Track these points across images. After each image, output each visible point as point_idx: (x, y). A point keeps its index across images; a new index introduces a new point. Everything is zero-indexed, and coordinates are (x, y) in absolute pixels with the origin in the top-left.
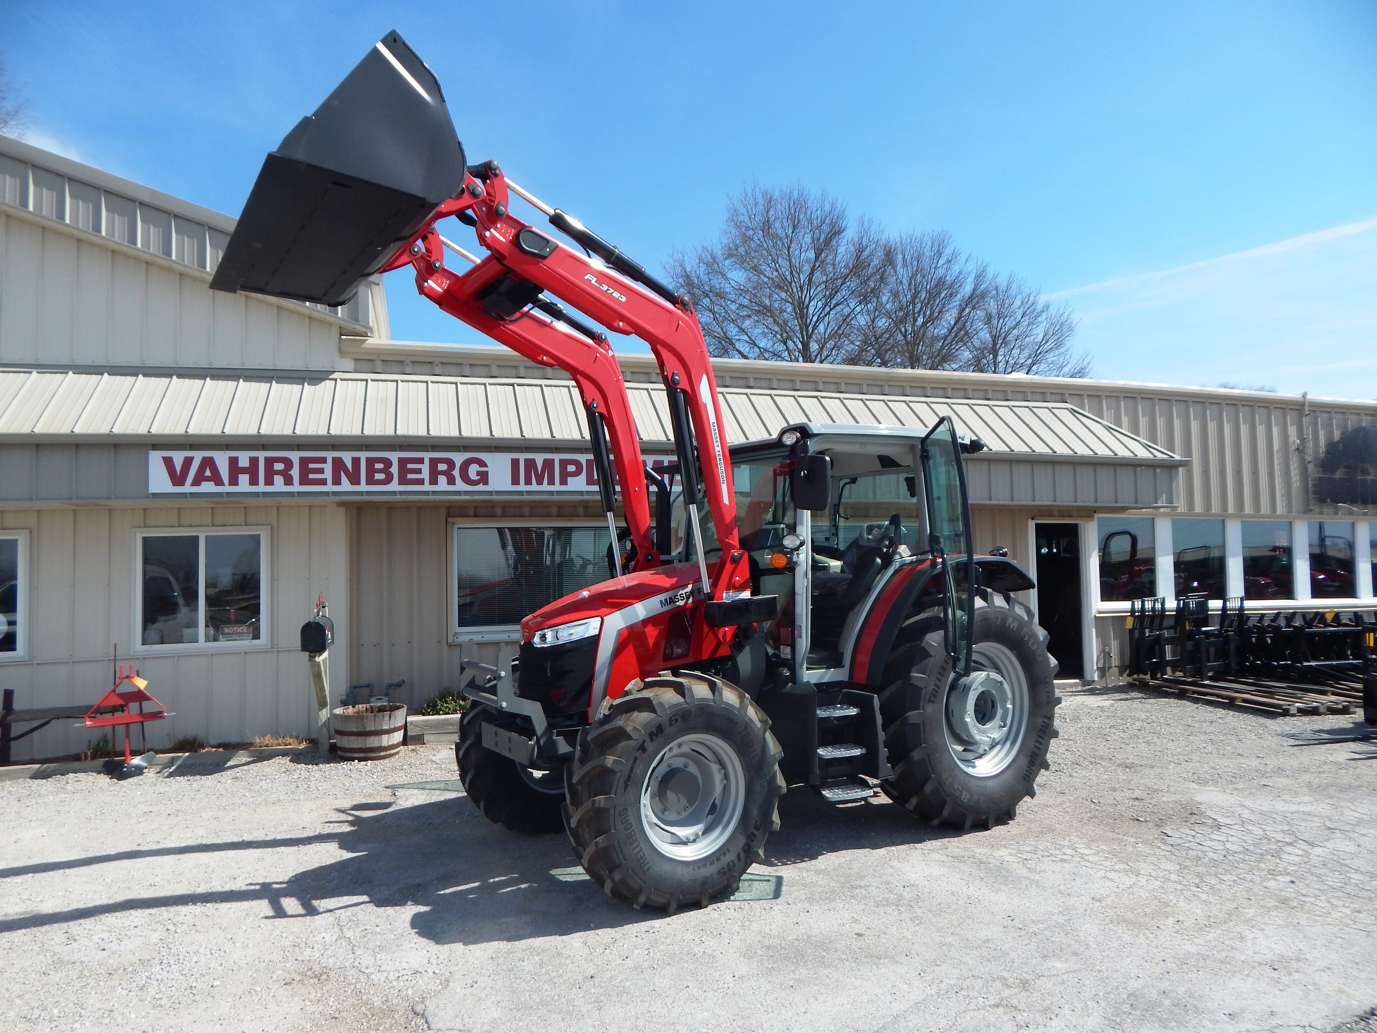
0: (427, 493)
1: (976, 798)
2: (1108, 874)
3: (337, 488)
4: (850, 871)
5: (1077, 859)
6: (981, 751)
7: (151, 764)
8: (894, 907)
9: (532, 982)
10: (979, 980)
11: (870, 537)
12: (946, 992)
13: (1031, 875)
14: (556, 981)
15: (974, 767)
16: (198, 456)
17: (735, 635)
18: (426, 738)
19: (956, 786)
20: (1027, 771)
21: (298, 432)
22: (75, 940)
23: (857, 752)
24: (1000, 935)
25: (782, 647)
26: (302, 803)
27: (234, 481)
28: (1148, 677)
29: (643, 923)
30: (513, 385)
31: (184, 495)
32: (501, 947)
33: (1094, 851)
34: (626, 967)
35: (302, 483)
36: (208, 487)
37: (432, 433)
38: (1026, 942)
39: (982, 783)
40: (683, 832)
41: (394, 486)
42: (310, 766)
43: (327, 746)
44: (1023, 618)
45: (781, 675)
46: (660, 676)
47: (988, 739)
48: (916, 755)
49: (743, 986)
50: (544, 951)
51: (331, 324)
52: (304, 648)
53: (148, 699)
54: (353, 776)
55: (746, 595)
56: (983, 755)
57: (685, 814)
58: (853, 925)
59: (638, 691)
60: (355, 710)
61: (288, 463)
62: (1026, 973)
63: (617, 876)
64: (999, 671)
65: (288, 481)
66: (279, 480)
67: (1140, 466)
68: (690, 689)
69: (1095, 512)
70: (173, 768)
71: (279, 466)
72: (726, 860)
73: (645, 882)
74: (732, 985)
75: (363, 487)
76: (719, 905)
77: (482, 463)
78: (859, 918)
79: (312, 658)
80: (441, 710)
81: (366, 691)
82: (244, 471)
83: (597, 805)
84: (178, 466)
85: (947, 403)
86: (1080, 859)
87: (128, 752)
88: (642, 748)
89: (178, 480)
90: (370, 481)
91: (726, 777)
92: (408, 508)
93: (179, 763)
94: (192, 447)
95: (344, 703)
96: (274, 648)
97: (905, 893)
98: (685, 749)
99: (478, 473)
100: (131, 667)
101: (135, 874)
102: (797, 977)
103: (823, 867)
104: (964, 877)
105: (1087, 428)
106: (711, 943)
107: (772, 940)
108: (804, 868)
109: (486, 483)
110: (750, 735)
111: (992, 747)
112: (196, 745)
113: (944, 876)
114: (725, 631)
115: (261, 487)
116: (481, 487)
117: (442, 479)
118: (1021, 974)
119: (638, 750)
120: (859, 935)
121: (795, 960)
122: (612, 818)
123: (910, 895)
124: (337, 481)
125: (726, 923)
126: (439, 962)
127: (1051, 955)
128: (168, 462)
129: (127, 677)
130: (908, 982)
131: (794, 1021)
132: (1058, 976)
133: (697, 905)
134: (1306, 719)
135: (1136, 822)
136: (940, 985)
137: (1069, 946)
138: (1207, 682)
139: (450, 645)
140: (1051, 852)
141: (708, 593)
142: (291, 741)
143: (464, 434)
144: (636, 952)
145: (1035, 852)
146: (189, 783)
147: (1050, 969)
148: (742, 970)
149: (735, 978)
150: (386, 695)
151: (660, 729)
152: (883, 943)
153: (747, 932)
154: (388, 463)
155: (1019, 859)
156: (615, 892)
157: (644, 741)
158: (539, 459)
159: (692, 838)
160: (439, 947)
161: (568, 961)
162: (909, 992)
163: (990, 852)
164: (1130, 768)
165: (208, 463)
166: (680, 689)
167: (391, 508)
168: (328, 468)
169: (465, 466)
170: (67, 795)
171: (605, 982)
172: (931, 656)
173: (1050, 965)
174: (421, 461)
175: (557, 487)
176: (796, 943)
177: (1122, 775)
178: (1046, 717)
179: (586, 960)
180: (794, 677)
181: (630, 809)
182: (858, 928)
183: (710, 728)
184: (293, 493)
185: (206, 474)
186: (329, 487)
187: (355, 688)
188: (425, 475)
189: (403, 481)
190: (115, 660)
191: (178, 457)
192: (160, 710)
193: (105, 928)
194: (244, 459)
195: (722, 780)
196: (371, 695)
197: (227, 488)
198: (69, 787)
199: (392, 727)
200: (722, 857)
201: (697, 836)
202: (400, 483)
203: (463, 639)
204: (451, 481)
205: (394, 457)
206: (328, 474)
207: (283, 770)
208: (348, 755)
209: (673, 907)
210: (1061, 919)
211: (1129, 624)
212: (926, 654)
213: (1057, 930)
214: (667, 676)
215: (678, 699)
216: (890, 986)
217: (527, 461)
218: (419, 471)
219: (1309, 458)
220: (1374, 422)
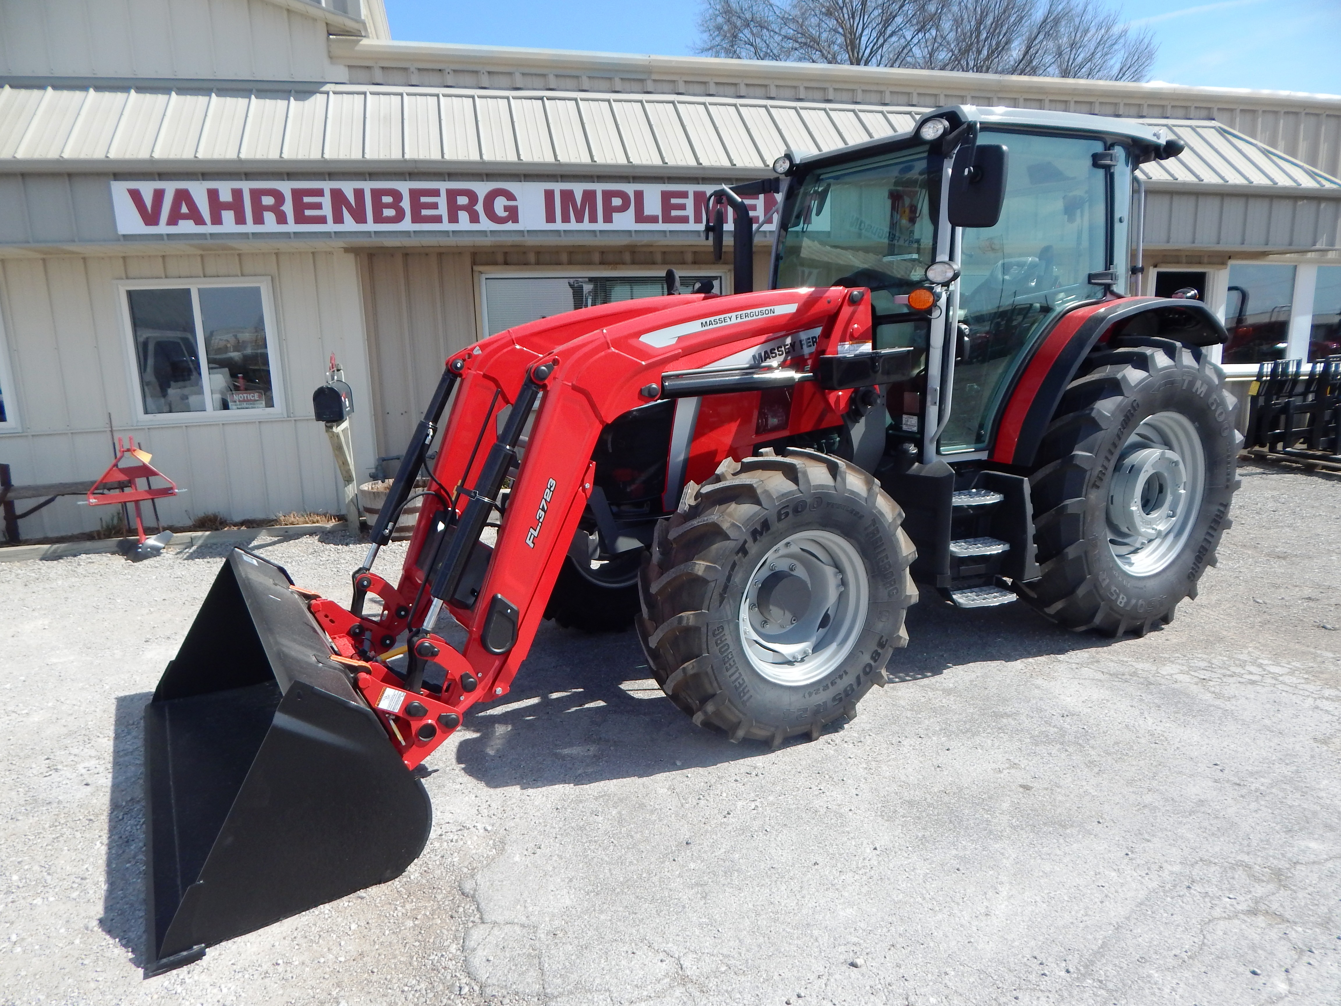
0: (447, 234)
1: (1133, 601)
2: (1318, 702)
3: (339, 228)
4: (987, 692)
5: (1269, 680)
6: (1138, 545)
7: (168, 543)
8: (1058, 746)
9: (612, 848)
10: (1213, 868)
11: (1007, 277)
12: (1175, 886)
13: (1217, 702)
14: (641, 847)
15: (1131, 564)
16: (170, 188)
17: (851, 401)
19: (1114, 588)
20: (1193, 569)
21: (286, 156)
22: (56, 770)
23: (996, 549)
24: (1215, 793)
25: (905, 417)
26: (330, 590)
27: (217, 220)
28: (1266, 449)
29: (741, 761)
30: (541, 99)
31: (159, 237)
32: (566, 792)
33: (1288, 670)
34: (730, 828)
35: (297, 221)
36: (186, 227)
37: (447, 157)
38: (1253, 806)
39: (1141, 584)
40: (788, 650)
42: (340, 547)
43: (358, 524)
44: (1213, 381)
45: (906, 452)
46: (761, 455)
47: (1153, 532)
48: (1071, 552)
49: (891, 866)
50: (621, 800)
51: (315, 20)
52: (319, 417)
53: (154, 474)
54: (387, 558)
55: (867, 348)
56: (1138, 549)
57: (789, 627)
58: (1013, 771)
59: (734, 475)
60: (385, 485)
61: (279, 196)
62: (1274, 858)
63: (710, 708)
64: (1171, 448)
65: (282, 219)
66: (269, 217)
67: (1304, 197)
68: (805, 474)
69: (1230, 258)
70: (194, 548)
71: (268, 201)
72: (842, 684)
73: (745, 714)
74: (875, 863)
75: (370, 226)
76: (832, 736)
77: (510, 196)
78: (1017, 761)
79: (329, 428)
81: (396, 464)
82: (227, 206)
83: (684, 623)
84: (148, 200)
86: (1274, 682)
87: (140, 530)
88: (743, 550)
89: (151, 218)
90: (378, 218)
91: (844, 583)
92: (427, 254)
93: (200, 542)
94: (162, 176)
95: (374, 477)
96: (290, 417)
97: (1066, 725)
98: (794, 549)
99: (506, 208)
101: (138, 679)
102: (961, 854)
103: (951, 685)
104: (1134, 704)
105: (1240, 151)
106: (834, 794)
107: (912, 792)
108: (928, 686)
109: (516, 220)
110: (878, 531)
111: (1150, 541)
112: (218, 523)
113: (1108, 701)
114: (839, 396)
115: (250, 227)
116: (510, 226)
117: (463, 216)
118: (1267, 859)
119: (737, 553)
120: (1026, 788)
121: (951, 826)
122: (704, 640)
123: (1074, 728)
124: (338, 219)
125: (847, 764)
126: (492, 812)
127: (1296, 828)
128: (136, 195)
129: (128, 450)
130: (1115, 867)
131: (975, 929)
132: (1318, 863)
133: (807, 737)
135: (1323, 630)
136: (1161, 872)
137: (1315, 813)
140: (1233, 669)
142: (319, 518)
143: (486, 158)
144: (740, 804)
145: (1210, 667)
146: (209, 565)
147: (1304, 852)
148: (884, 840)
149: (878, 852)
151: (766, 525)
152: (1060, 802)
153: (876, 778)
154: (397, 195)
155: (1196, 680)
156: (707, 724)
157: (745, 542)
158: (578, 189)
159: (800, 657)
160: (492, 791)
161: (654, 817)
162: (1122, 885)
163: (1154, 668)
164: (1284, 558)
165: (183, 196)
166: (791, 473)
168: (326, 201)
169: (491, 197)
170: (77, 579)
171: (705, 852)
172: (1101, 429)
173: (1303, 844)
174: (436, 193)
175: (600, 225)
176: (946, 799)
177: (1278, 567)
178: (1222, 504)
179: (677, 815)
180: (920, 457)
181: (726, 627)
182: (1021, 777)
183: (827, 524)
184: (288, 233)
185: (182, 211)
186: (330, 227)
187: (384, 460)
188: (443, 210)
189: (417, 218)
190: (112, 431)
191: (147, 189)
192: (169, 486)
193: (93, 753)
194: (225, 191)
195: (838, 586)
197: (209, 228)
198: (80, 570)
200: (838, 681)
201: (806, 655)
202: (414, 221)
204: (474, 218)
205: (404, 187)
206: (327, 210)
207: (311, 550)
209: (778, 741)
210: (1287, 771)
211: (1254, 389)
212: (1094, 426)
213: (1287, 787)
214: (769, 455)
215: (787, 486)
216: (1092, 873)
217: (563, 193)
218: (435, 206)
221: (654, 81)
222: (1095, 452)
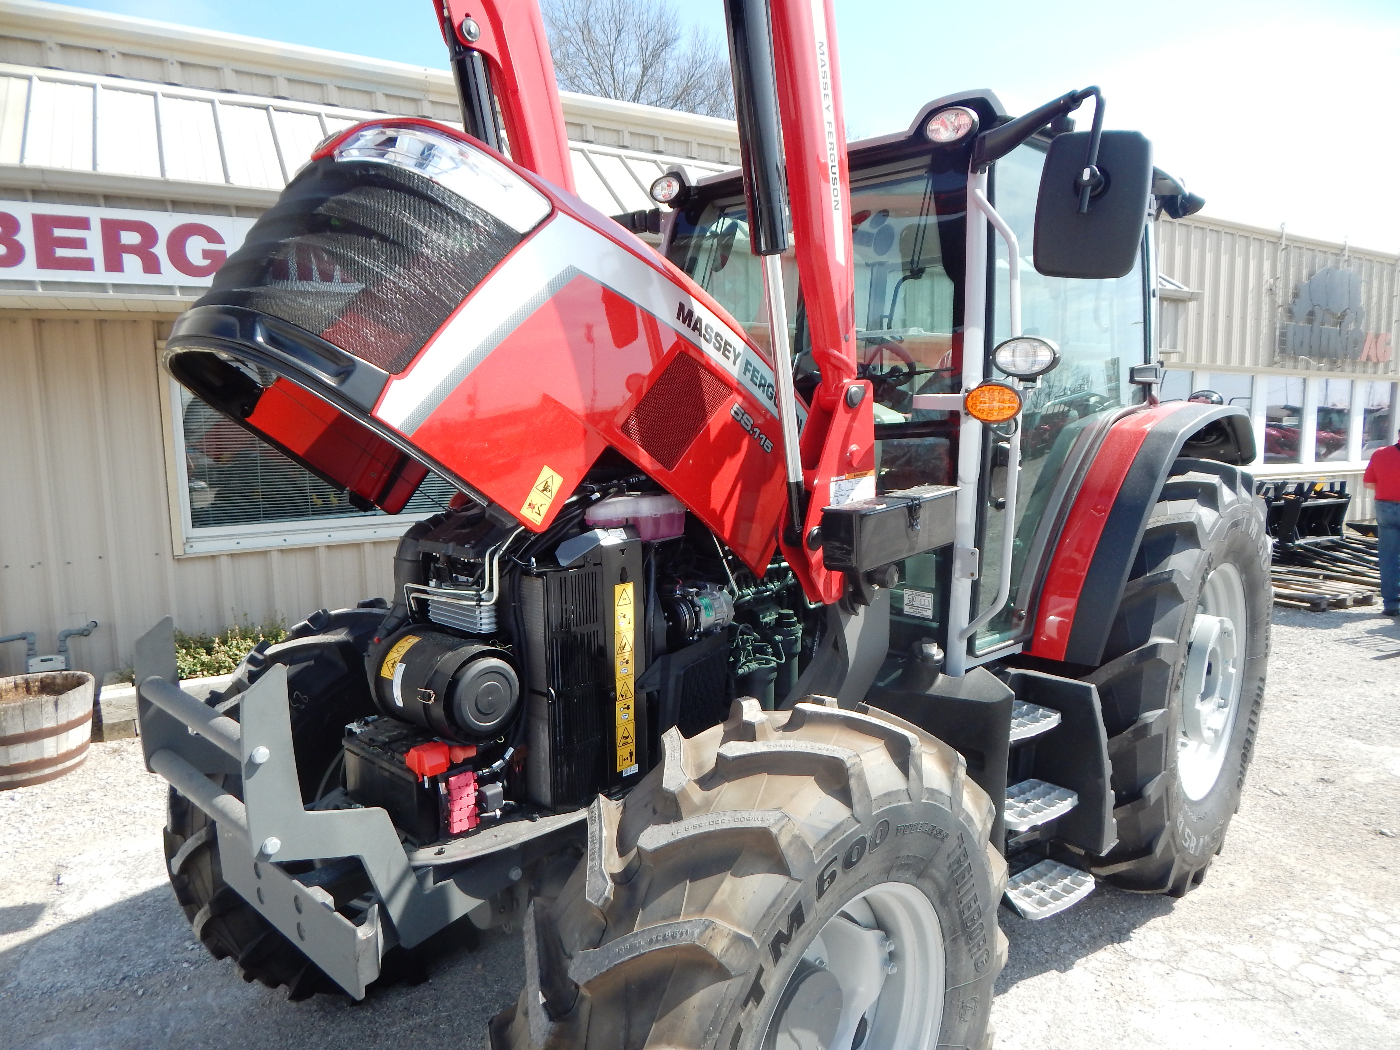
0: (101, 287)
1: (1201, 841)
19: (1187, 831)
20: (1241, 773)
30: (266, 108)
37: (104, 169)
39: (1206, 811)
41: (28, 270)
44: (1260, 517)
47: (1212, 734)
48: (1151, 792)
77: (213, 236)
81: (22, 646)
91: (896, 955)
92: (77, 322)
99: (207, 254)
110: (966, 856)
117: (132, 262)
134: (1337, 614)
135: (1386, 839)
139: (179, 560)
140: (1357, 941)
141: (798, 484)
143: (171, 175)
150: (60, 652)
151: (797, 916)
154: (9, 224)
155: (1333, 975)
163: (1264, 955)
166: (833, 779)
169: (178, 235)
174: (83, 223)
178: (1261, 679)
183: (893, 866)
188: (95, 250)
189: (47, 261)
195: (882, 966)
196: (30, 656)
199: (63, 721)
202: (41, 266)
203: (201, 548)
204: (151, 265)
205: (22, 211)
215: (834, 812)
218: (80, 244)
219: (1280, 301)
220: (1338, 262)
222: (1177, 636)
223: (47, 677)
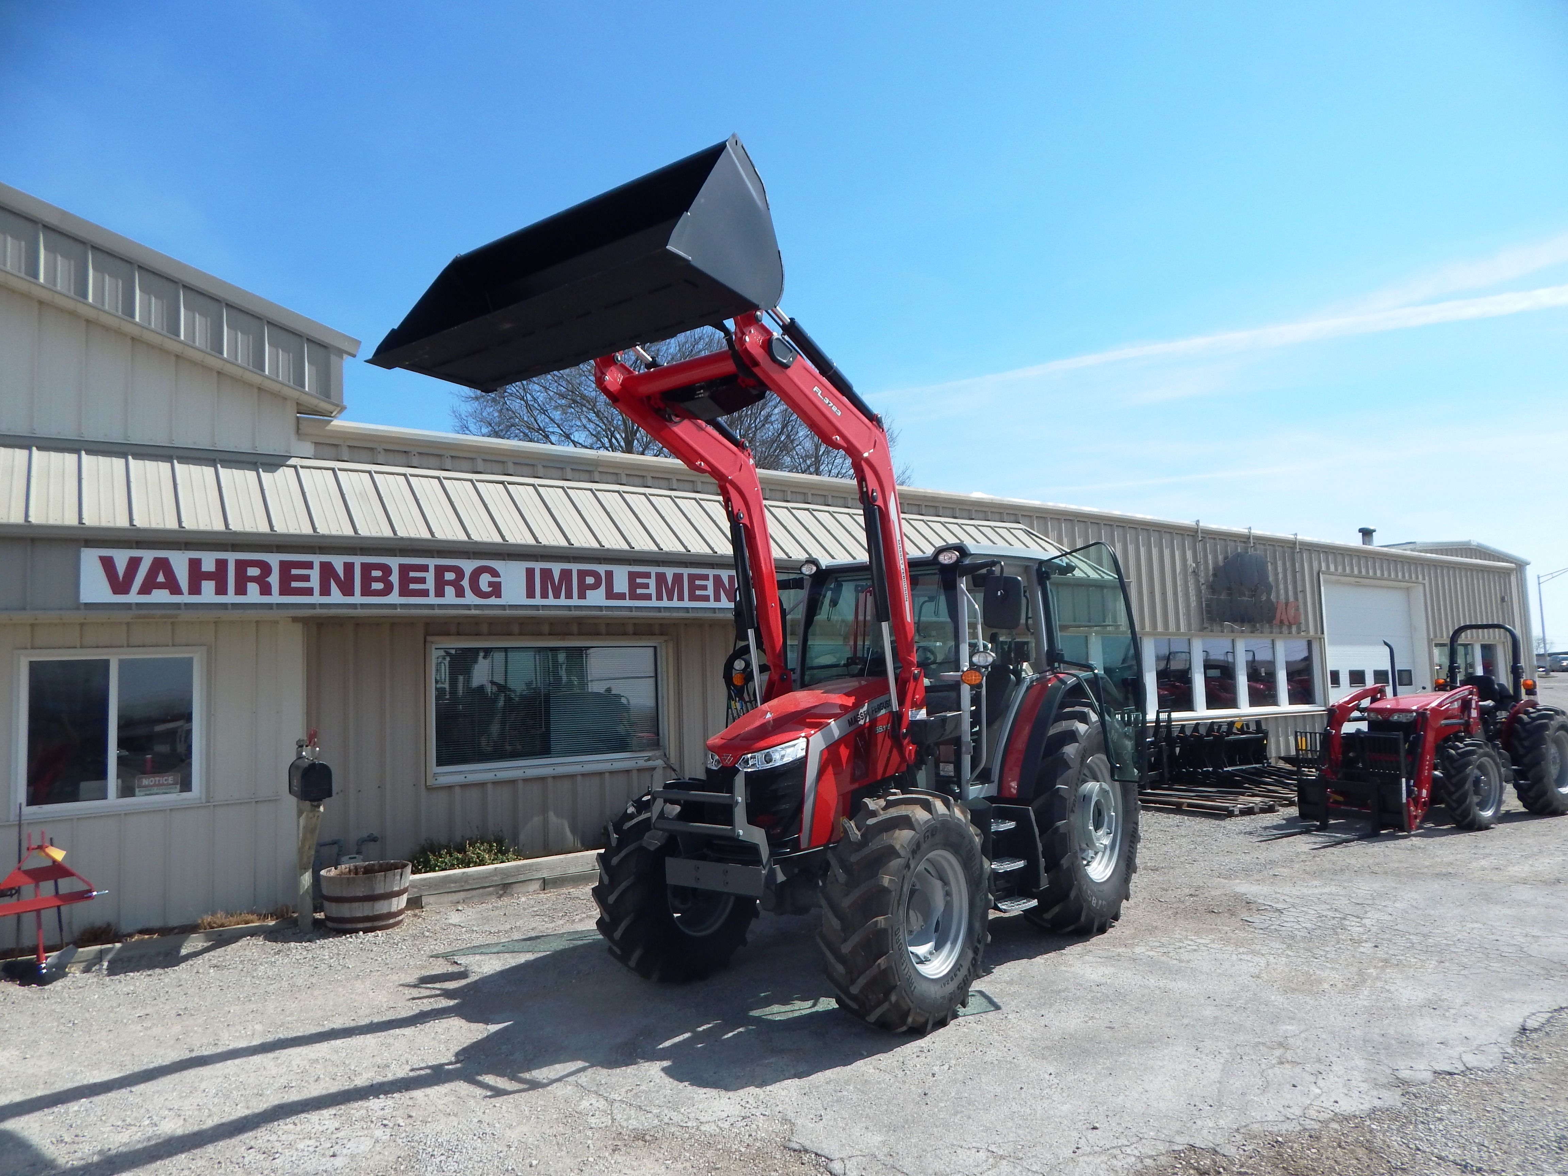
0: (431, 606)
1: (1098, 903)
2: (1241, 957)
3: (327, 600)
4: (1035, 979)
5: (1203, 948)
6: (1093, 854)
7: (71, 961)
8: (1109, 1003)
12: (1233, 1060)
15: (1091, 873)
16: (148, 557)
18: (424, 900)
20: (1125, 876)
21: (277, 529)
23: (1020, 864)
24: (1219, 1012)
27: (195, 589)
30: (502, 483)
31: (128, 606)
33: (1210, 941)
35: (282, 593)
36: (161, 596)
37: (436, 536)
38: (1245, 1014)
39: (1102, 887)
40: (923, 950)
41: (394, 598)
43: (312, 920)
47: (1100, 846)
48: (1064, 863)
51: (285, 399)
53: (68, 873)
55: (923, 714)
56: (1090, 861)
58: (1094, 1021)
59: (883, 810)
61: (266, 568)
62: (1273, 1037)
64: (1105, 781)
65: (266, 590)
66: (253, 589)
67: (1092, 586)
68: (932, 806)
70: (106, 964)
71: (253, 572)
73: (912, 1002)
75: (357, 598)
77: (494, 573)
78: (1091, 1015)
79: (313, 807)
80: (437, 865)
81: (333, 849)
82: (208, 576)
84: (121, 568)
85: (923, 520)
86: (1206, 948)
87: (39, 948)
88: (908, 866)
89: (120, 586)
90: (366, 591)
91: (948, 894)
92: (378, 624)
94: (142, 544)
96: (209, 803)
97: (1104, 991)
99: (490, 584)
100: (43, 833)
102: (1104, 1066)
104: (1134, 972)
106: (993, 1052)
107: (1043, 1042)
109: (499, 596)
111: (1099, 853)
112: (112, 935)
113: (1117, 973)
114: (910, 750)
115: (231, 597)
116: (493, 601)
117: (450, 591)
118: (1270, 1038)
120: (1110, 1028)
121: (1085, 1054)
122: (890, 939)
123: (1110, 991)
124: (325, 591)
127: (1274, 1021)
128: (108, 564)
129: (38, 847)
130: (1195, 1057)
131: (1145, 1099)
132: (1297, 1035)
134: (1247, 818)
135: (1214, 914)
136: (1222, 1055)
137: (1279, 1013)
138: (1149, 791)
139: (429, 789)
140: (1177, 944)
141: (896, 709)
142: (250, 917)
143: (471, 538)
144: (935, 1068)
145: (1163, 945)
147: (1286, 1031)
148: (1051, 1069)
149: (1054, 1076)
150: (358, 853)
152: (1137, 1031)
154: (386, 570)
155: (1160, 954)
157: (909, 859)
158: (556, 568)
159: (930, 956)
163: (1129, 950)
165: (162, 565)
166: (924, 806)
167: (357, 625)
168: (315, 574)
169: (476, 575)
174: (425, 568)
175: (575, 601)
176: (1068, 1042)
180: (962, 795)
182: (1102, 1023)
184: (272, 605)
185: (158, 580)
186: (317, 598)
188: (430, 584)
189: (404, 592)
190: (20, 825)
191: (121, 558)
194: (208, 562)
195: (944, 897)
196: (340, 855)
197: (186, 598)
199: (398, 888)
201: (932, 953)
202: (401, 594)
203: (443, 780)
204: (460, 593)
205: (394, 563)
206: (315, 582)
208: (349, 926)
213: (1255, 1002)
215: (927, 816)
217: (542, 571)
218: (423, 580)
219: (1202, 581)
220: (1246, 548)
221: (600, 472)
223: (368, 865)
